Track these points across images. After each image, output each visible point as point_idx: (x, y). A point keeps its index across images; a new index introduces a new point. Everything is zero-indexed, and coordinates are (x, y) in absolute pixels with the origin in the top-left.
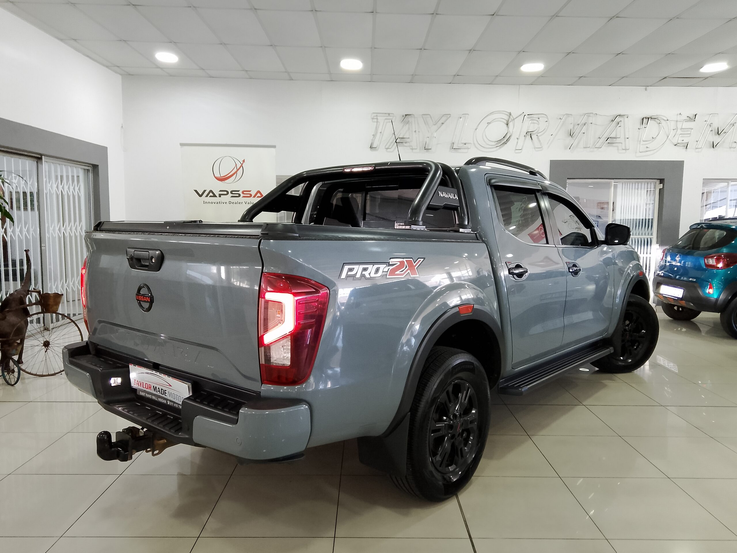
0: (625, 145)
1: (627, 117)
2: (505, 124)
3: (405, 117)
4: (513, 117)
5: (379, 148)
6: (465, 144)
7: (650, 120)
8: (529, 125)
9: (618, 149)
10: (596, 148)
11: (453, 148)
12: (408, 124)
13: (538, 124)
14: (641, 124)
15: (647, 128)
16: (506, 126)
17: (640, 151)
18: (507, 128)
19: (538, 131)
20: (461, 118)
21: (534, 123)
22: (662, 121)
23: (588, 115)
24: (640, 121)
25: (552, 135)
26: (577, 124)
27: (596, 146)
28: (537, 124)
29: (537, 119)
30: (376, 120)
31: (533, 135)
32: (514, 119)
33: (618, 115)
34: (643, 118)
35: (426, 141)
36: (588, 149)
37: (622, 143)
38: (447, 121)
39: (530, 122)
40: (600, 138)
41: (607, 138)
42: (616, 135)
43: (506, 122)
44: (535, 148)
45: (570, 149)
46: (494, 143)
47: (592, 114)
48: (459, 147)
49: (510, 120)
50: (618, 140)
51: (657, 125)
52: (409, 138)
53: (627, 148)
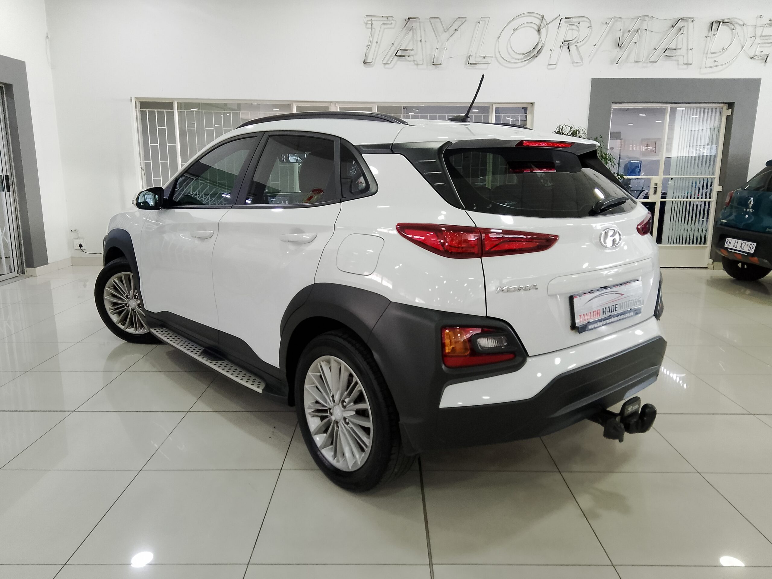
0: (688, 58)
1: (693, 21)
2: (536, 30)
3: (408, 22)
4: (546, 21)
5: (374, 63)
6: (485, 58)
7: (722, 24)
8: (565, 33)
9: (678, 64)
10: (650, 62)
11: (468, 64)
12: (412, 31)
13: (578, 31)
14: (709, 32)
15: (717, 35)
16: (536, 33)
17: (707, 66)
18: (537, 35)
19: (577, 41)
20: (479, 22)
21: (573, 29)
22: (737, 26)
23: (642, 18)
24: (708, 26)
25: (595, 45)
26: (627, 31)
27: (650, 60)
28: (576, 30)
29: (577, 24)
30: (370, 26)
31: (571, 45)
32: (547, 24)
33: (681, 18)
34: (713, 22)
35: (435, 54)
36: (641, 64)
37: (683, 56)
38: (462, 27)
39: (568, 28)
40: (657, 49)
41: (664, 49)
42: (677, 45)
43: (536, 28)
44: (573, 63)
45: (617, 64)
46: (520, 57)
47: (646, 18)
48: (476, 61)
49: (542, 25)
50: (679, 52)
51: (730, 31)
52: (412, 50)
53: (690, 62)
